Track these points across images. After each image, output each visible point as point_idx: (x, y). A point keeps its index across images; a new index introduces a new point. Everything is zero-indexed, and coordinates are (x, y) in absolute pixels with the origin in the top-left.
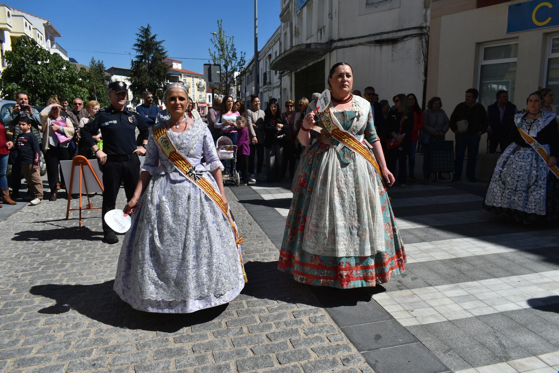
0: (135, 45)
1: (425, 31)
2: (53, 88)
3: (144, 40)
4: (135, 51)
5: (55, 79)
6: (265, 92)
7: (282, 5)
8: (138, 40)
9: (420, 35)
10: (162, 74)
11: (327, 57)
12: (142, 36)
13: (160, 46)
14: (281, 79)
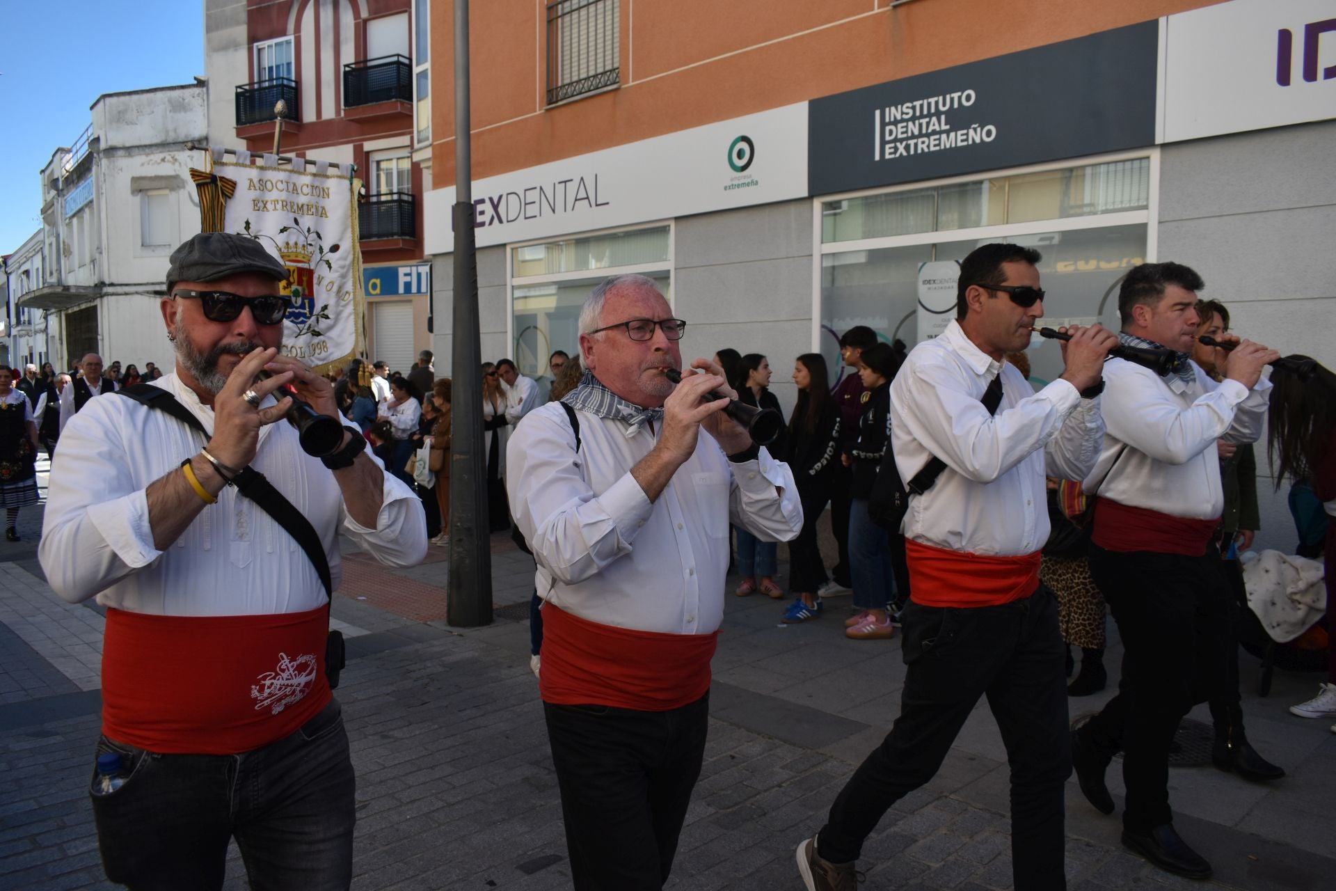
11: (98, 303)
14: (46, 318)
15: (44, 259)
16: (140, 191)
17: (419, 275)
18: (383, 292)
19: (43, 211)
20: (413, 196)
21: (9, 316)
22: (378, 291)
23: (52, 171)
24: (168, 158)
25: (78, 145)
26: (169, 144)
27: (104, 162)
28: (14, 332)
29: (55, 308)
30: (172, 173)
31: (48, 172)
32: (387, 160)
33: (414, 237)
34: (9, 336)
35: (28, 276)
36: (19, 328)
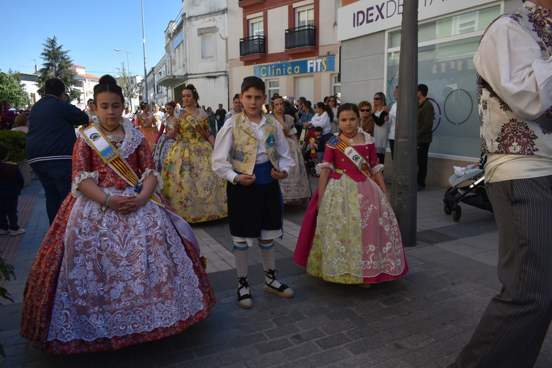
0: (43, 54)
1: (227, 73)
2: (12, 99)
3: (51, 49)
4: (43, 60)
5: (14, 93)
6: (159, 98)
7: (166, 40)
8: (45, 50)
9: (226, 75)
10: (69, 80)
11: (186, 82)
12: (48, 46)
13: (66, 56)
14: (167, 90)
15: (166, 67)
16: (201, 34)
17: (317, 63)
18: (300, 73)
19: (166, 48)
20: (315, 27)
21: (154, 91)
22: (298, 72)
23: (169, 31)
24: (212, 19)
25: (178, 18)
26: (212, 13)
27: (187, 23)
28: (156, 97)
29: (170, 86)
30: (213, 26)
31: (167, 32)
32: (303, 11)
33: (315, 46)
34: (155, 98)
35: (161, 75)
36: (158, 95)
